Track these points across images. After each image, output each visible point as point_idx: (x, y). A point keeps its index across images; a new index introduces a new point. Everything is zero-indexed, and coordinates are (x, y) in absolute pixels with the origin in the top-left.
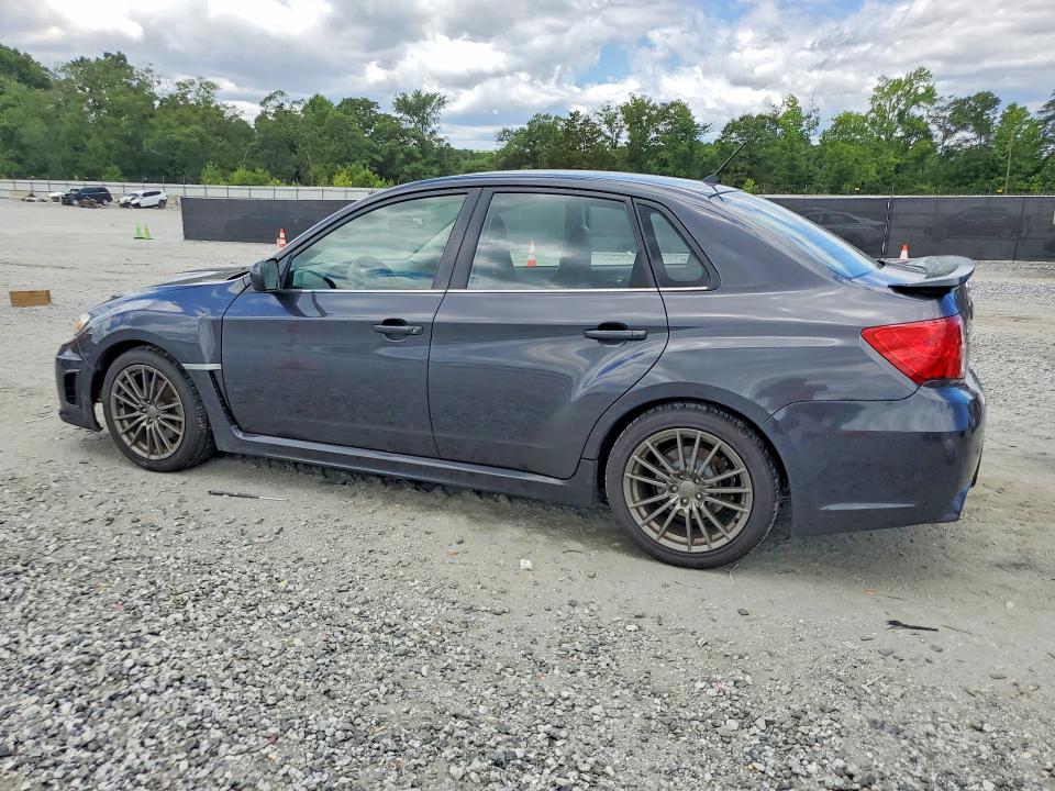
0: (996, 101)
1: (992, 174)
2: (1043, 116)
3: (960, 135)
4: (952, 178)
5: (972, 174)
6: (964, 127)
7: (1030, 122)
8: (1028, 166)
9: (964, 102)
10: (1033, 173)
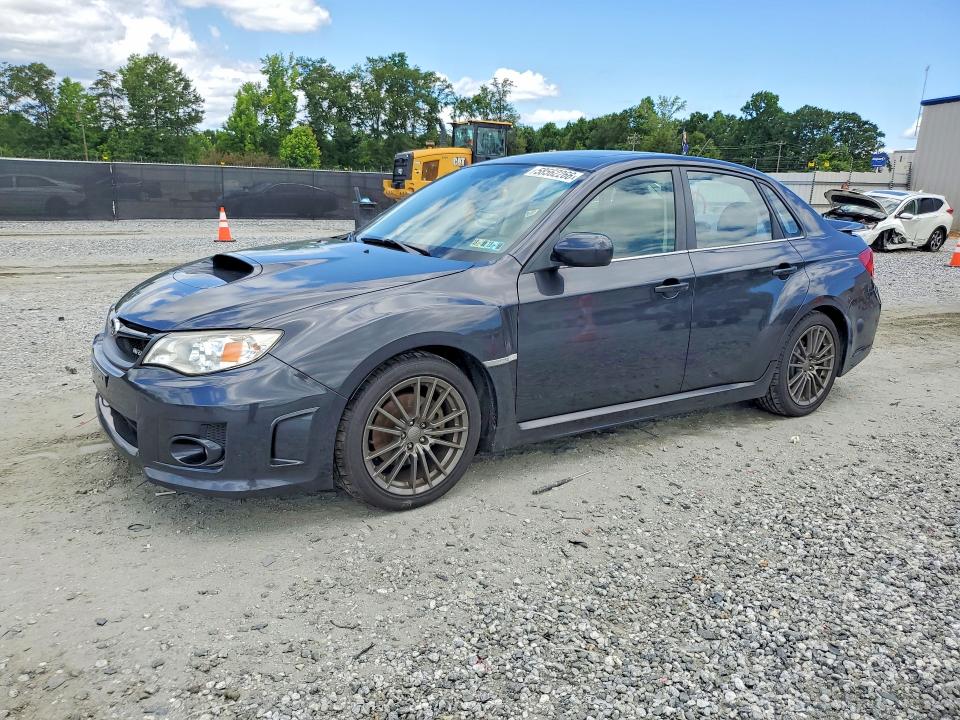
0: (51, 74)
1: (65, 141)
2: (96, 92)
3: (25, 100)
4: (28, 142)
5: (46, 139)
6: (26, 93)
7: (85, 96)
8: (95, 137)
9: (21, 70)
10: (101, 143)
